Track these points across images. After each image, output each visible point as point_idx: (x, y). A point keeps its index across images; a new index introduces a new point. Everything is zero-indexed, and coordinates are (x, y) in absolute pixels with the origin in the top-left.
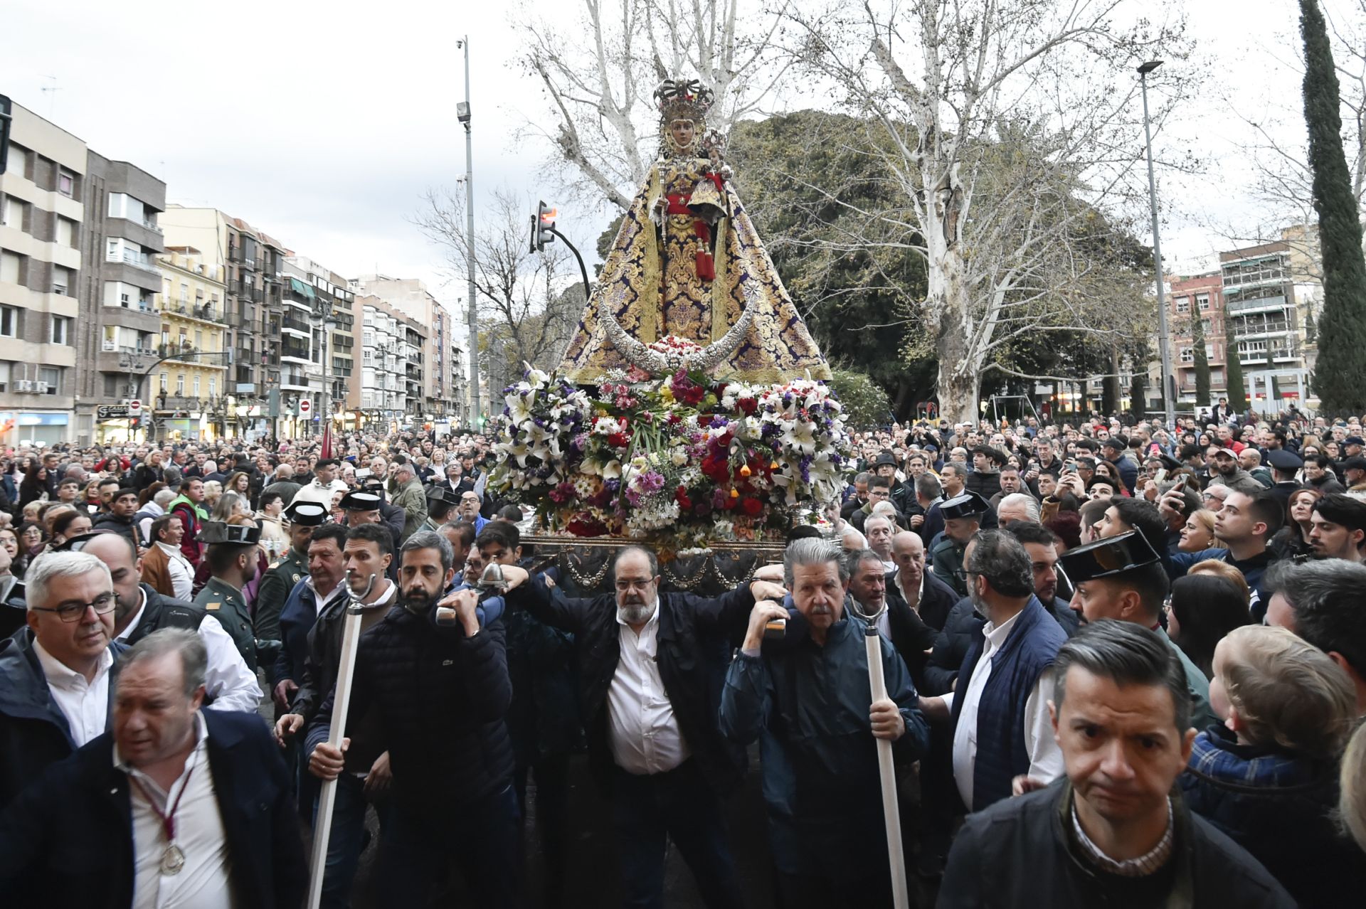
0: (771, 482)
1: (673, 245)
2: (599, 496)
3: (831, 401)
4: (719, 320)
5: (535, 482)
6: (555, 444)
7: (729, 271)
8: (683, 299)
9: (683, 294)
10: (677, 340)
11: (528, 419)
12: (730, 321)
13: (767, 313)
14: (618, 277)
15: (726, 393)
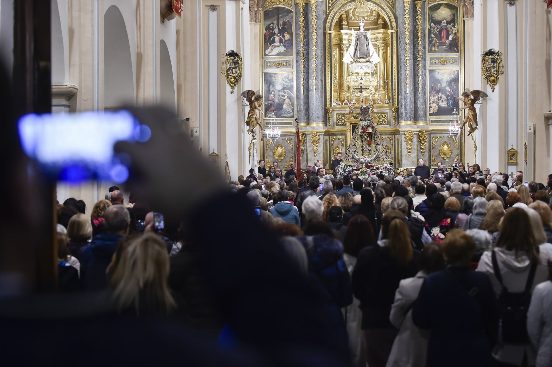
1: (364, 138)
3: (391, 168)
4: (373, 152)
7: (374, 143)
8: (366, 149)
9: (366, 148)
10: (365, 157)
12: (375, 153)
13: (381, 151)
14: (353, 144)
15: (374, 167)
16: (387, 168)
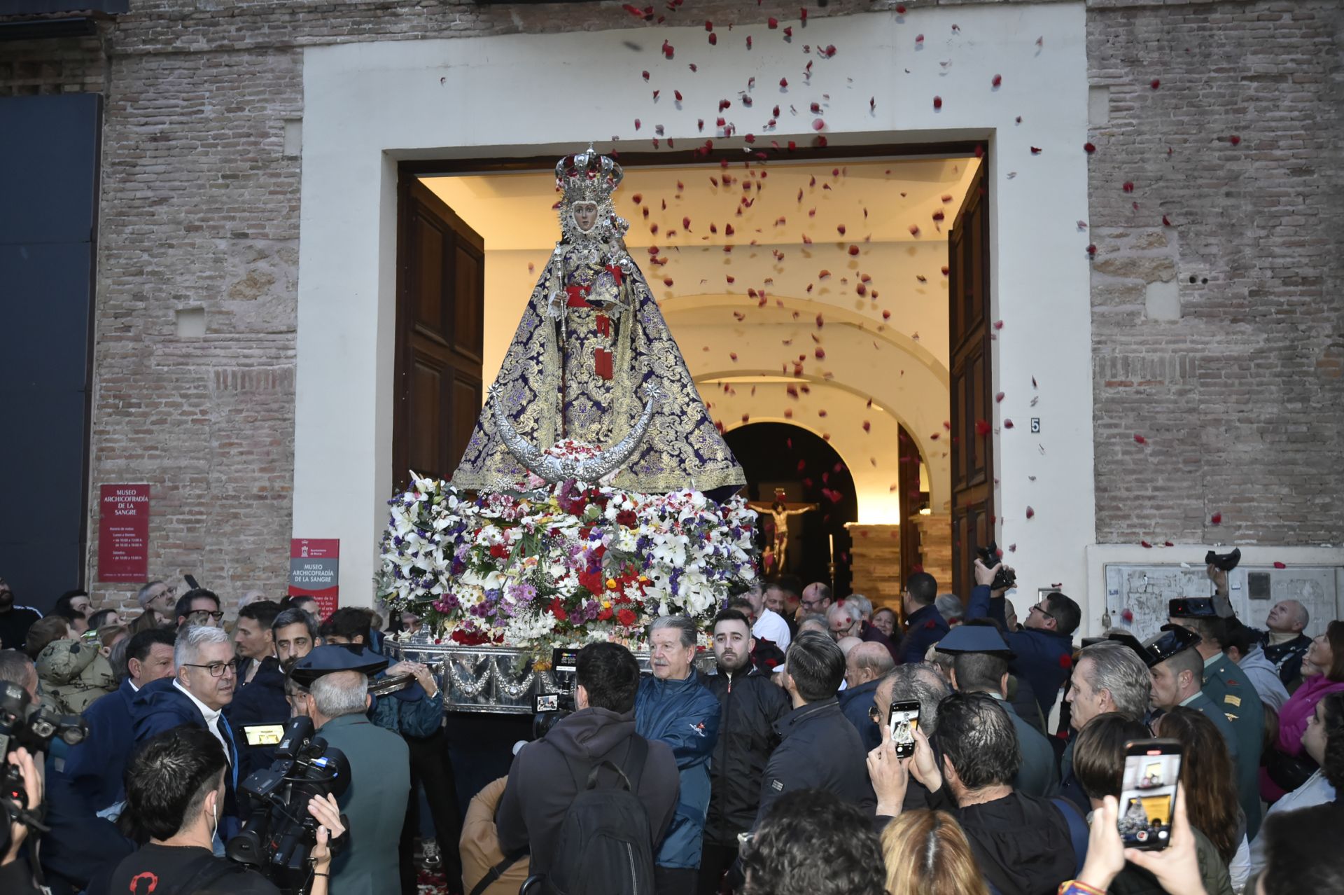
0: (644, 594)
1: (573, 340)
2: (482, 606)
4: (622, 420)
5: (420, 592)
6: (439, 555)
7: (633, 368)
8: (582, 399)
9: (583, 394)
10: (576, 444)
11: (413, 531)
12: (632, 423)
13: (673, 414)
14: (517, 374)
15: (610, 504)
16: (682, 517)
